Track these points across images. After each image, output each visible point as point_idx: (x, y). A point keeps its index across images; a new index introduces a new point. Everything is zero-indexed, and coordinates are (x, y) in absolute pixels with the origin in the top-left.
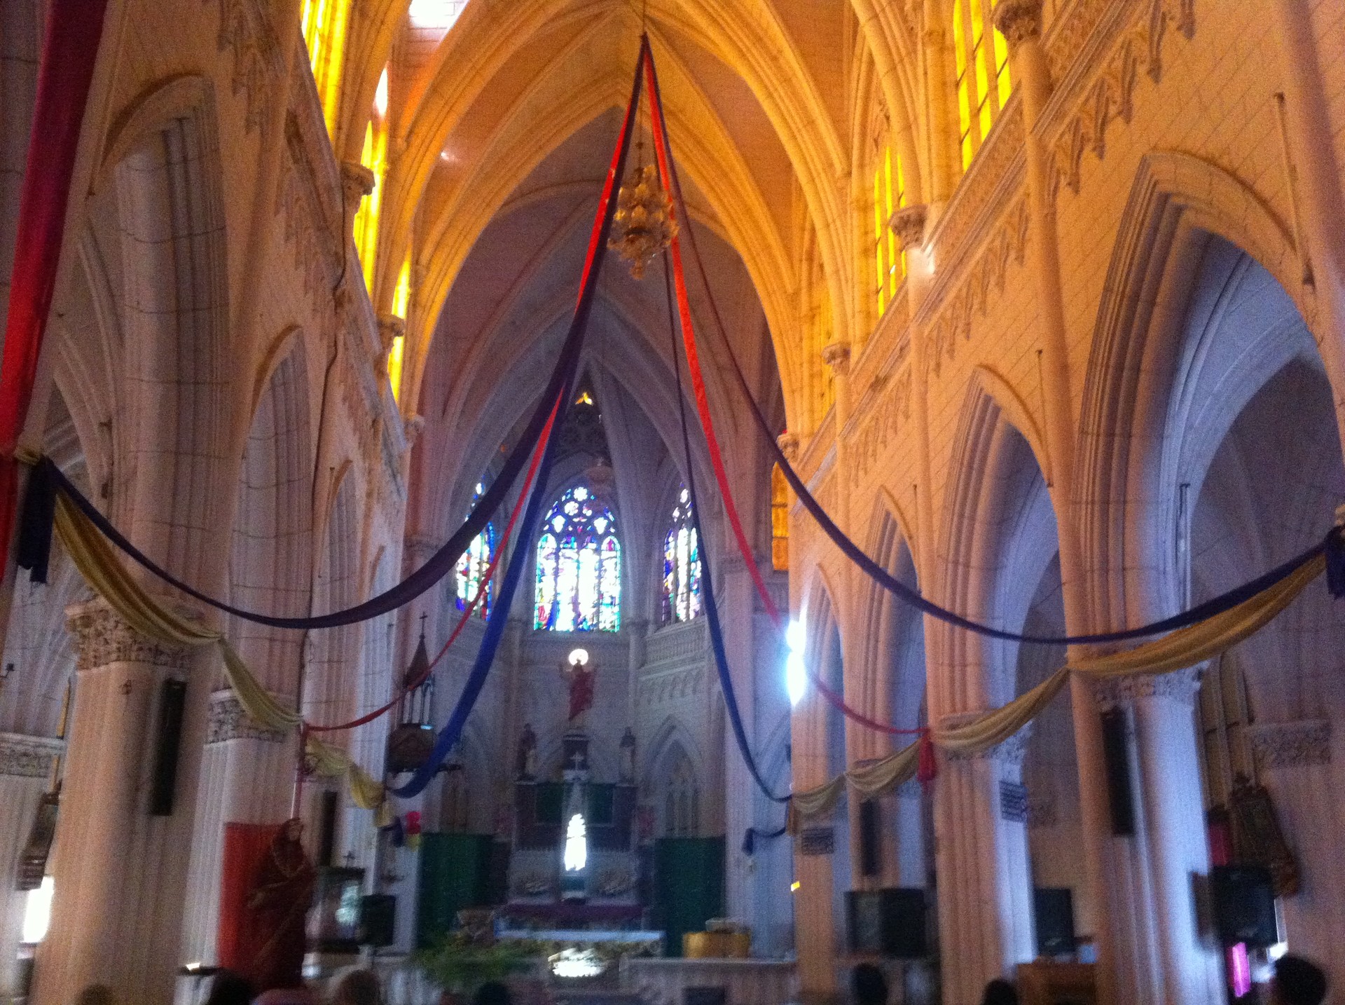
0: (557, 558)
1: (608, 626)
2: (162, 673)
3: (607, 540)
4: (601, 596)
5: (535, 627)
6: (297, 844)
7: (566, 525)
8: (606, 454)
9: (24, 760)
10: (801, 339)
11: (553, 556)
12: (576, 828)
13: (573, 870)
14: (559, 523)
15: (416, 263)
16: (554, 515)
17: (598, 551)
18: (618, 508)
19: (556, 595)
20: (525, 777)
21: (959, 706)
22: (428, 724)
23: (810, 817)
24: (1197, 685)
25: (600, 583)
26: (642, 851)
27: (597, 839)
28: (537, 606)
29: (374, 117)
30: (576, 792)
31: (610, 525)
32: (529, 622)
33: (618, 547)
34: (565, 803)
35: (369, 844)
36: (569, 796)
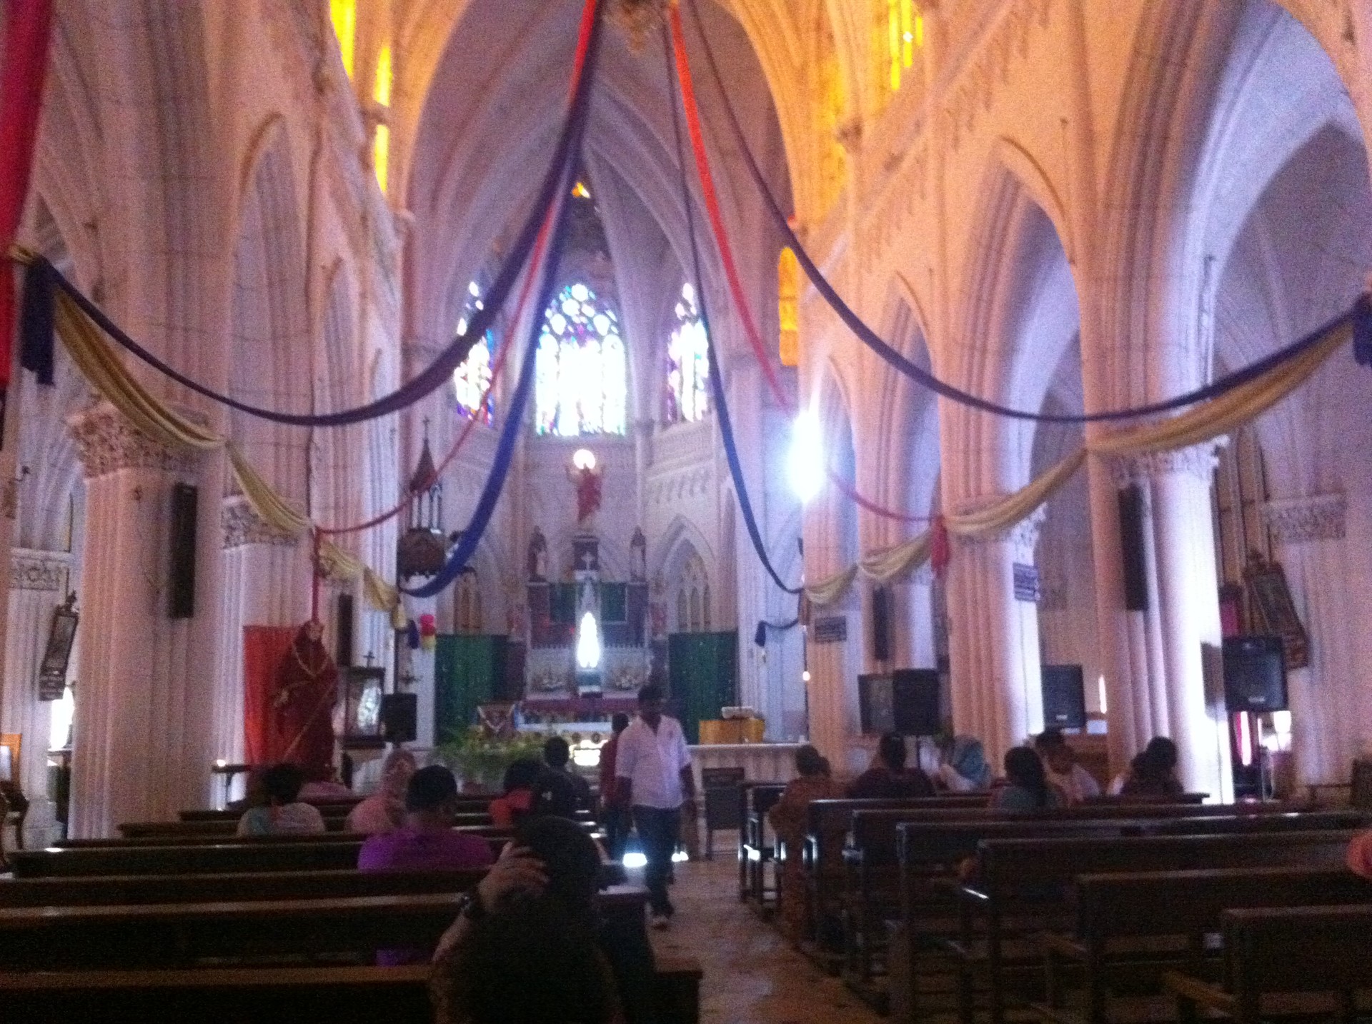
0: (558, 359)
1: (614, 429)
2: (171, 479)
3: (609, 339)
4: (604, 397)
5: (539, 431)
6: (318, 645)
7: (566, 326)
8: (604, 247)
9: (34, 575)
10: (810, 118)
12: (588, 625)
13: (588, 667)
14: (558, 323)
16: (553, 315)
17: (599, 350)
18: (618, 304)
20: (536, 578)
21: (973, 492)
22: (438, 527)
23: (822, 607)
24: (1215, 461)
26: (655, 646)
27: (612, 635)
30: (588, 590)
31: (611, 323)
32: (532, 426)
33: (621, 346)
34: (577, 603)
35: (387, 645)
36: (581, 595)
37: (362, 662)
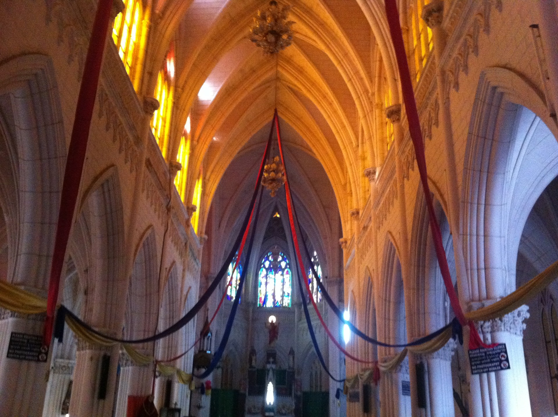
0: (267, 278)
1: (287, 305)
2: (102, 353)
3: (286, 270)
4: (284, 293)
5: (258, 306)
7: (270, 265)
9: (64, 369)
10: (347, 202)
11: (265, 277)
12: (270, 388)
13: (269, 404)
14: (267, 264)
15: (204, 178)
16: (265, 261)
17: (282, 275)
18: (290, 257)
19: (266, 293)
20: (251, 366)
21: (387, 353)
22: (210, 350)
24: (453, 354)
25: (283, 288)
26: (296, 397)
27: (278, 392)
28: (259, 297)
29: (185, 134)
30: (271, 373)
31: (287, 264)
32: (256, 303)
33: (290, 273)
34: (266, 378)
35: (187, 396)
36: (268, 374)
37: (173, 406)
